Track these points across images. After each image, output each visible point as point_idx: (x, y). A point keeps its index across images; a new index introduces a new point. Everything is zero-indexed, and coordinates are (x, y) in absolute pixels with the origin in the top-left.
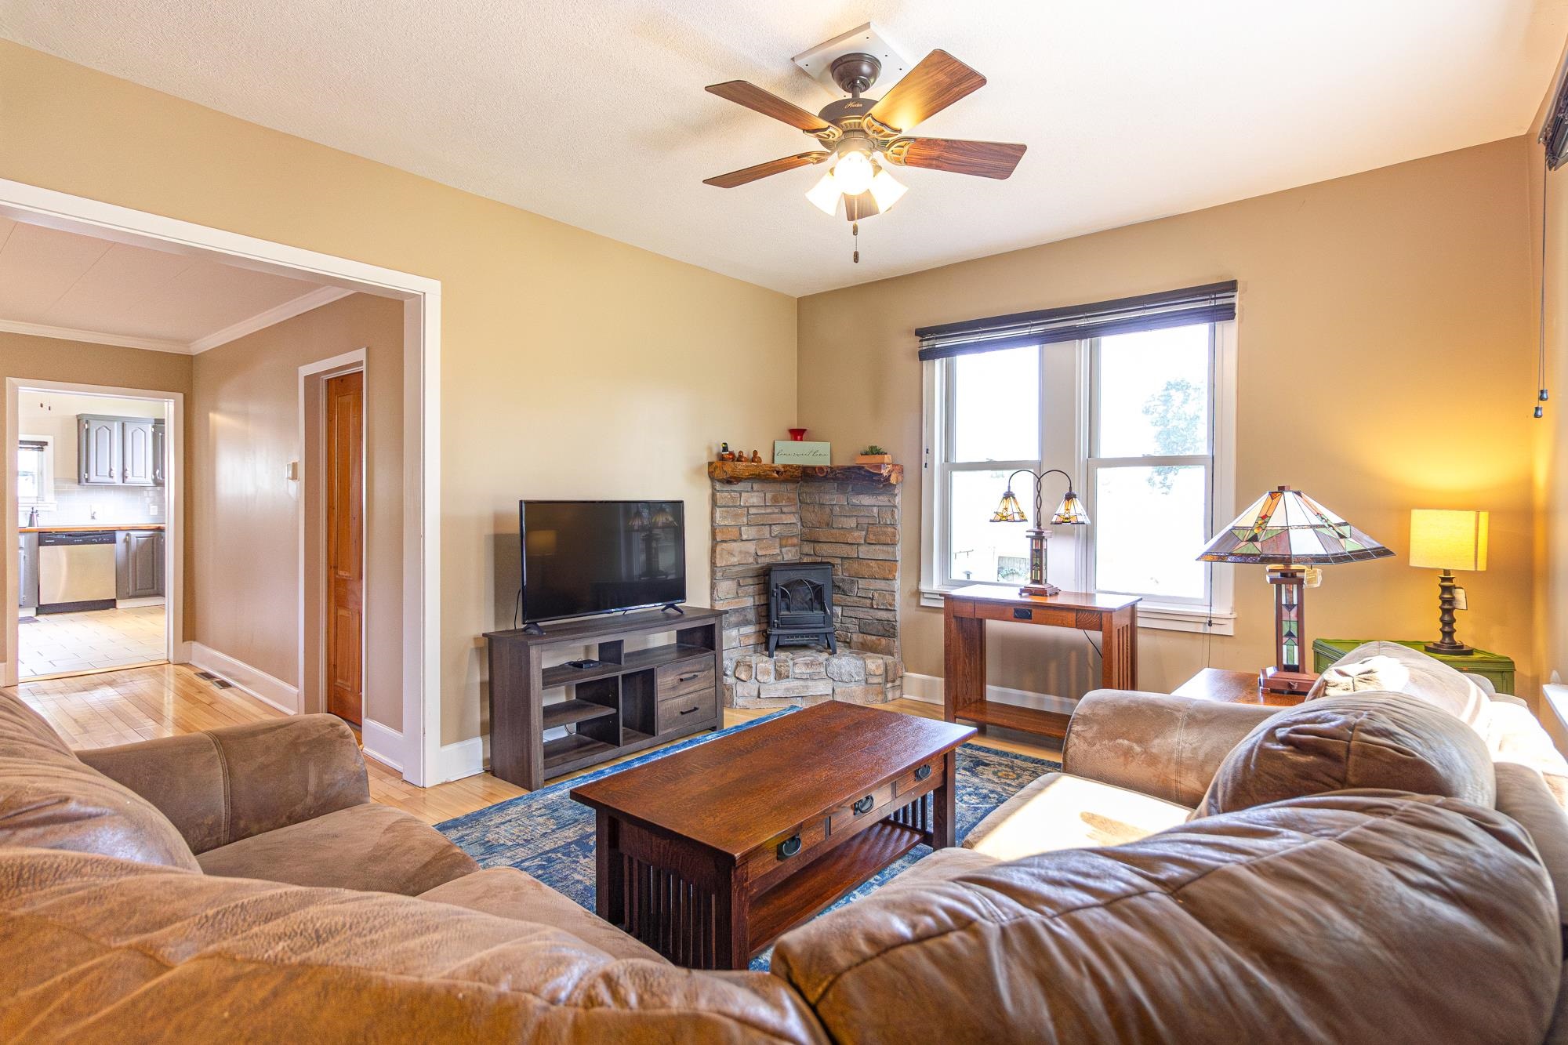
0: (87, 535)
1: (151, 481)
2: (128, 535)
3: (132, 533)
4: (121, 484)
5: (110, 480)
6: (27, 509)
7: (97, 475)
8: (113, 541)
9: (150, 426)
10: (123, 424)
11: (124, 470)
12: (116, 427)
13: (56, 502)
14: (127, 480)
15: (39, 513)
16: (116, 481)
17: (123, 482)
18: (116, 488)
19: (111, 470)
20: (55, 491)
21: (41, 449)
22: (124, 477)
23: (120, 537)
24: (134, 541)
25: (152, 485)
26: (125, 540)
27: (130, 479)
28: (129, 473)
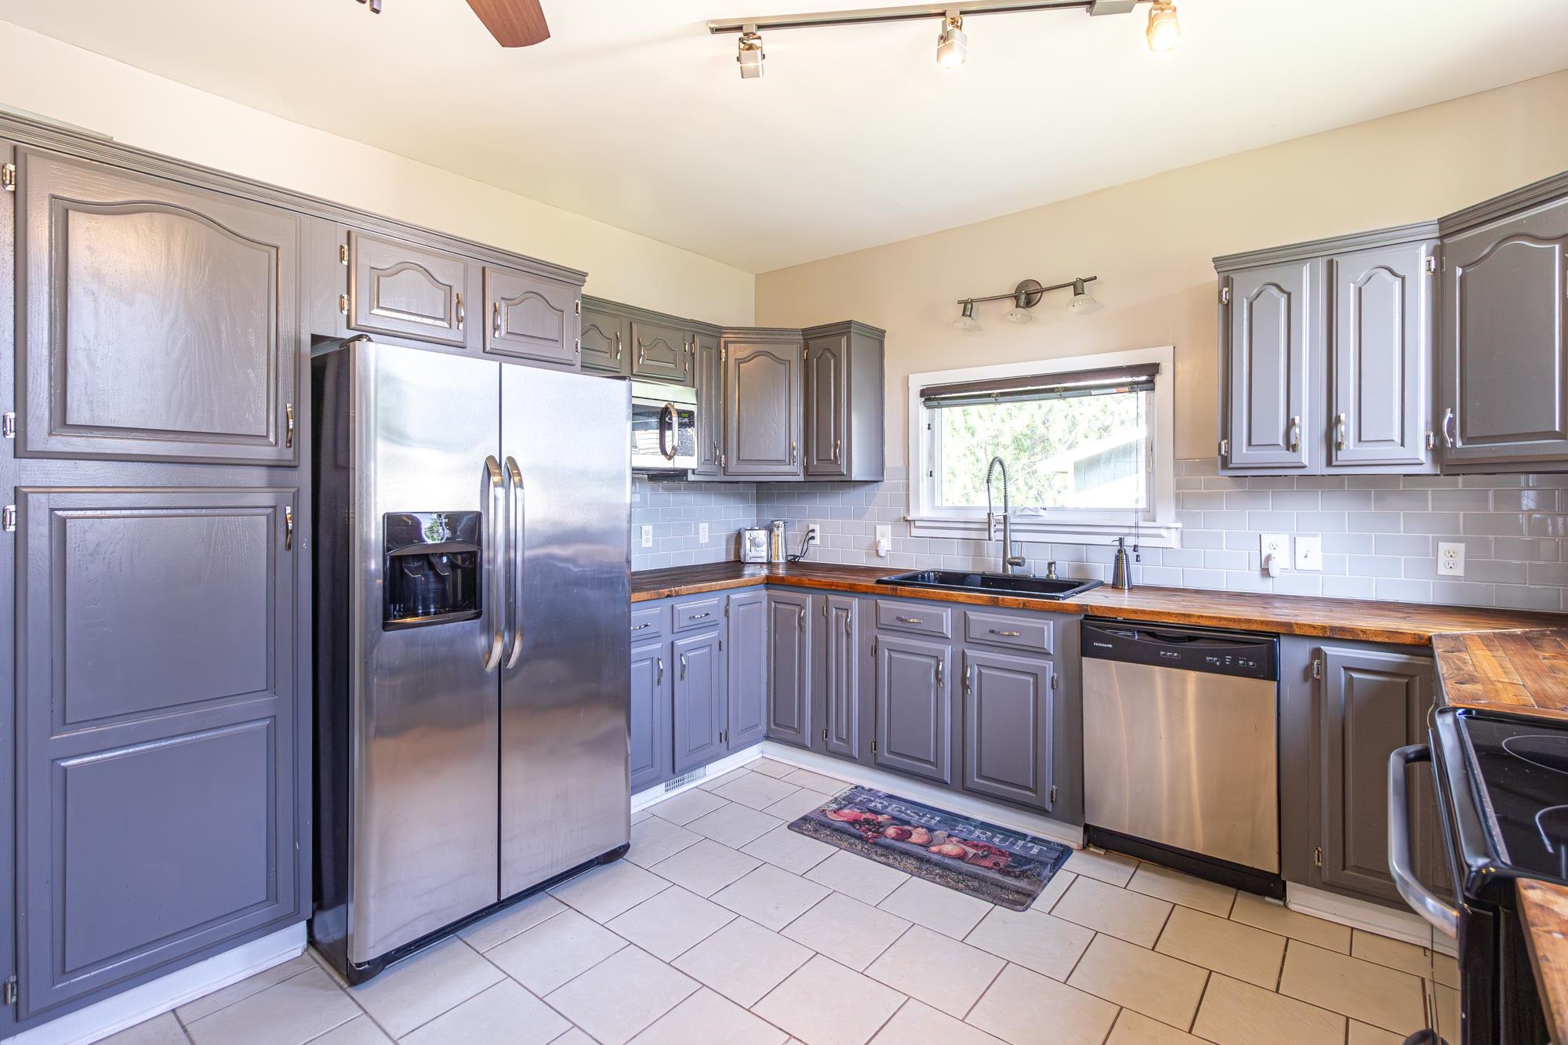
0: (1191, 639)
1: (1422, 455)
2: (1317, 654)
3: (1330, 650)
4: (1319, 468)
5: (1288, 457)
6: (1108, 540)
7: (1250, 443)
8: (1269, 670)
9: (1423, 250)
10: (1330, 263)
11: (1332, 422)
12: (1308, 281)
13: (1179, 525)
14: (1342, 456)
15: (1140, 551)
16: (1305, 461)
17: (1329, 463)
18: (1309, 482)
19: (1290, 424)
20: (1177, 497)
21: (1150, 386)
22: (1331, 444)
23: (1293, 656)
24: (1337, 679)
25: (1427, 468)
26: (1307, 672)
27: (1350, 449)
28: (1347, 429)
